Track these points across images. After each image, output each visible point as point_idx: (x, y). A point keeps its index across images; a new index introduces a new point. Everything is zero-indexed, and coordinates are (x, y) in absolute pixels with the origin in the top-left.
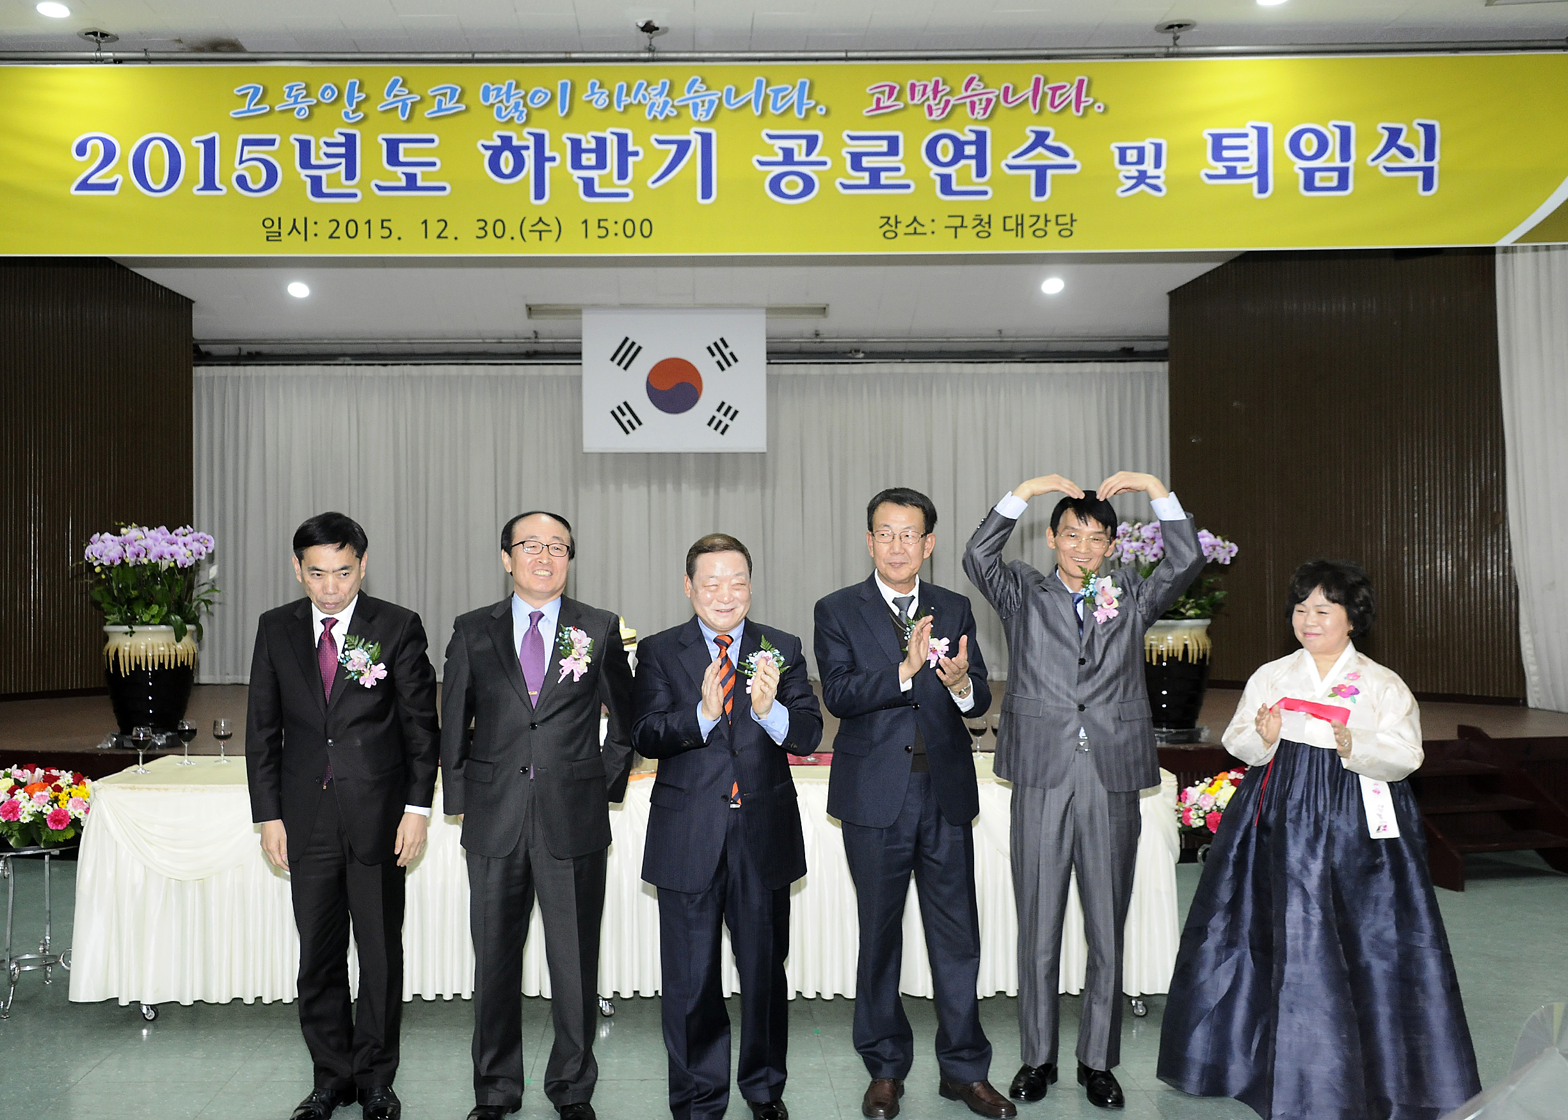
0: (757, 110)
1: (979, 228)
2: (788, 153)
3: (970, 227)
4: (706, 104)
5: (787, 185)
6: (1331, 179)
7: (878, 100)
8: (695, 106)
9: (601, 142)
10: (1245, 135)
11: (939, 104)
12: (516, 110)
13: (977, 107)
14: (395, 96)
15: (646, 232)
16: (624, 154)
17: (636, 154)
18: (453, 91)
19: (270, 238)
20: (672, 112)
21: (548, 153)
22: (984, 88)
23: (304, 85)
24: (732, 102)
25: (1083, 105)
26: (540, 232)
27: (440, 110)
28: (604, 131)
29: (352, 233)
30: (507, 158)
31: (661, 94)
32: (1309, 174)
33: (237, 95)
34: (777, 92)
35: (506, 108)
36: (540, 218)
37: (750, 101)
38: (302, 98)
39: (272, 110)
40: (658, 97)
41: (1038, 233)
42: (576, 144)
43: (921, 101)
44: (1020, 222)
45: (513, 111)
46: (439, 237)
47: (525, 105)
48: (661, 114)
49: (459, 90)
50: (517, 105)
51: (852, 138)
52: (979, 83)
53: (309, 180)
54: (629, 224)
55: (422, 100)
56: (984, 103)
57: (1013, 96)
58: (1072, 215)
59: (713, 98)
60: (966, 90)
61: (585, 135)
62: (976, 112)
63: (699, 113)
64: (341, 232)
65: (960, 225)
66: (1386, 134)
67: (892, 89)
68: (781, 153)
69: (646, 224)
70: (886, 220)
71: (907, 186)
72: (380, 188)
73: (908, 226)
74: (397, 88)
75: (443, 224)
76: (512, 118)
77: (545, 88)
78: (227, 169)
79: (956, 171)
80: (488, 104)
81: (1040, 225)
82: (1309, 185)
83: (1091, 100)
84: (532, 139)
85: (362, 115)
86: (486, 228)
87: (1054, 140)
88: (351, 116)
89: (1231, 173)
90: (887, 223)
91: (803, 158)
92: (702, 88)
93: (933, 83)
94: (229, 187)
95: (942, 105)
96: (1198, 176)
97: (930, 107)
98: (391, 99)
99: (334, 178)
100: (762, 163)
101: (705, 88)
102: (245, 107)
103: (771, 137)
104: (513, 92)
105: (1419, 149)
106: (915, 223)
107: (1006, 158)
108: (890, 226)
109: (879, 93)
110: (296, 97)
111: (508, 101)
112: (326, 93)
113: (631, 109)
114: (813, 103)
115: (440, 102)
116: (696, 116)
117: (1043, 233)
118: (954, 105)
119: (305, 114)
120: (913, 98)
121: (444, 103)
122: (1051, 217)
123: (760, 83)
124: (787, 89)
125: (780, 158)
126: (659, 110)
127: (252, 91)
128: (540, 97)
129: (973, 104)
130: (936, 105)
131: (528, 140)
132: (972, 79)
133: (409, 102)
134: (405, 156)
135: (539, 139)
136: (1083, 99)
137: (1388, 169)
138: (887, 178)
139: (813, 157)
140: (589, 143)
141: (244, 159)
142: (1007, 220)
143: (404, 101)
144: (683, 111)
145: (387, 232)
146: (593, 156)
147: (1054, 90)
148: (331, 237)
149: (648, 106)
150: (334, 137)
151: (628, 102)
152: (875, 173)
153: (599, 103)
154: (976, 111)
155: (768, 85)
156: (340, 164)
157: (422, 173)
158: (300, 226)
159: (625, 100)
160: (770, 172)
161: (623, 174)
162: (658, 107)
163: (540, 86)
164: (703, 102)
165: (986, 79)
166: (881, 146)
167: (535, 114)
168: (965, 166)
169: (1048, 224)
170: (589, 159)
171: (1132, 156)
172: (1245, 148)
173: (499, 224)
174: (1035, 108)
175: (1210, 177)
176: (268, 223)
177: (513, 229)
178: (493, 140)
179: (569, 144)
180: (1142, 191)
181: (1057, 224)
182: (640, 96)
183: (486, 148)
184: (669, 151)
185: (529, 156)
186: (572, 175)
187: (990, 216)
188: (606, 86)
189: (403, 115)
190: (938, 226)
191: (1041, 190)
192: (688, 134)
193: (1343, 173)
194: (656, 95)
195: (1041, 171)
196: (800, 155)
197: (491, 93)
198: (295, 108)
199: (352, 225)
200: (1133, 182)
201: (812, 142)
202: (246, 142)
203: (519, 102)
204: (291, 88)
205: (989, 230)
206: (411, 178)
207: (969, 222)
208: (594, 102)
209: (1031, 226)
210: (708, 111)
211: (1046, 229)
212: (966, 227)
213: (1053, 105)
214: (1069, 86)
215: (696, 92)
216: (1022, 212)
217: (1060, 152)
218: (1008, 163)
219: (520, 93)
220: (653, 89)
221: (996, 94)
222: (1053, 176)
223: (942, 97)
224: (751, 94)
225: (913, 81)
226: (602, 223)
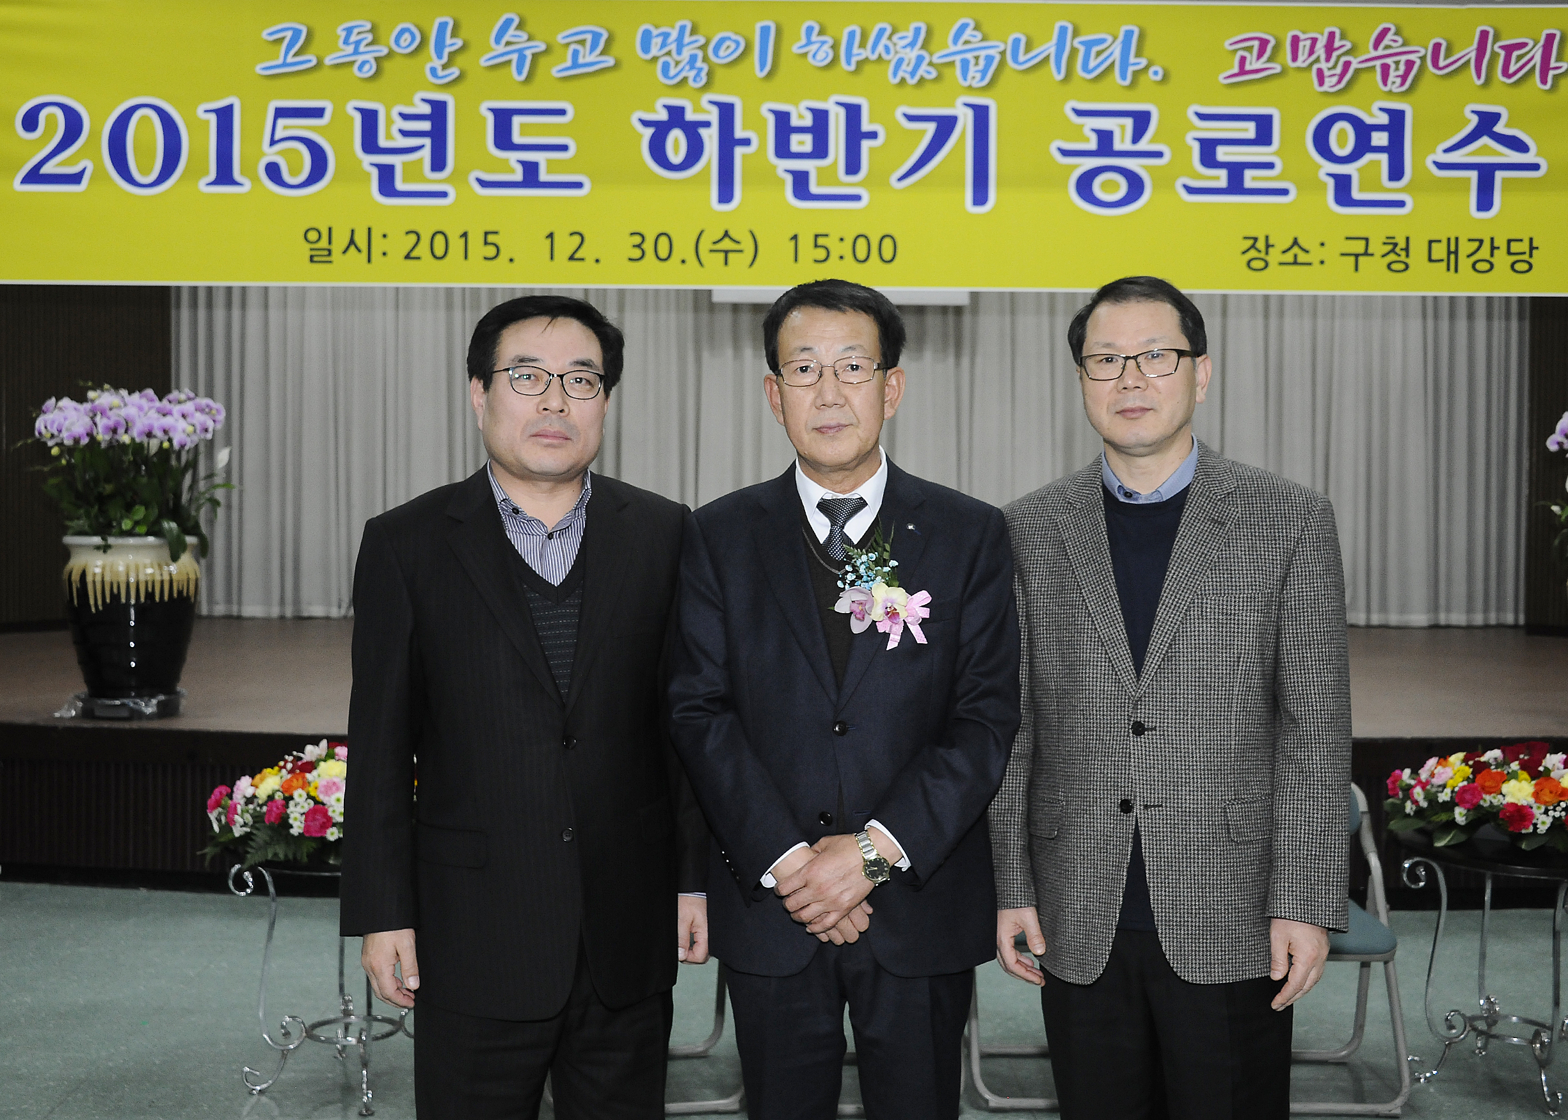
0: (1059, 71)
1: (1392, 257)
2: (1105, 138)
3: (1378, 255)
4: (982, 62)
5: (1103, 185)
7: (1243, 60)
8: (965, 64)
9: (821, 117)
11: (1334, 67)
12: (692, 67)
13: (1392, 73)
14: (508, 43)
15: (887, 256)
16: (855, 135)
17: (873, 135)
18: (596, 36)
19: (315, 259)
20: (929, 73)
21: (739, 133)
22: (1403, 45)
23: (368, 26)
24: (1022, 58)
25: (1551, 73)
26: (726, 252)
27: (575, 65)
28: (825, 100)
29: (439, 251)
30: (676, 140)
31: (912, 45)
33: (266, 41)
34: (1089, 45)
35: (677, 63)
36: (726, 232)
37: (1047, 58)
38: (368, 45)
39: (319, 64)
40: (908, 50)
41: (1479, 266)
42: (782, 119)
43: (1305, 65)
44: (1453, 248)
45: (687, 68)
46: (572, 258)
47: (705, 59)
48: (913, 76)
49: (605, 36)
50: (693, 59)
51: (1203, 117)
52: (1396, 38)
53: (375, 171)
54: (861, 243)
55: (547, 51)
56: (1402, 67)
57: (1446, 57)
58: (1531, 240)
59: (991, 52)
60: (1376, 47)
61: (796, 105)
62: (1389, 83)
63: (971, 74)
64: (423, 250)
65: (1362, 250)
67: (1264, 43)
68: (1094, 138)
69: (887, 243)
70: (1251, 242)
71: (1284, 192)
72: (484, 184)
73: (1284, 252)
74: (511, 31)
75: (577, 239)
76: (685, 79)
77: (736, 33)
78: (251, 152)
79: (1359, 170)
80: (649, 56)
81: (1483, 254)
83: (1564, 67)
84: (715, 110)
85: (458, 73)
86: (643, 246)
87: (1507, 125)
88: (440, 73)
90: (1253, 246)
91: (1128, 146)
92: (974, 36)
93: (1326, 36)
95: (1339, 70)
97: (1320, 73)
98: (501, 49)
99: (413, 168)
100: (1065, 153)
101: (980, 38)
102: (277, 58)
103: (1080, 113)
104: (687, 39)
106: (1296, 250)
107: (1434, 151)
108: (1257, 251)
109: (1244, 49)
110: (358, 43)
111: (679, 52)
112: (402, 39)
113: (868, 69)
114: (1143, 62)
115: (576, 53)
116: (965, 79)
117: (1486, 266)
118: (1357, 71)
119: (370, 70)
120: (1295, 58)
121: (581, 55)
122: (1501, 242)
123: (1063, 30)
124: (1105, 40)
125: (1092, 144)
126: (910, 69)
127: (289, 34)
128: (729, 47)
129: (1385, 69)
130: (1329, 69)
131: (708, 112)
132: (1385, 31)
133: (529, 54)
134: (522, 134)
135: (726, 112)
136: (1553, 64)
138: (1254, 179)
139: (1143, 145)
140: (801, 118)
141: (277, 137)
142: (1434, 245)
143: (520, 52)
144: (947, 71)
145: (491, 251)
146: (808, 138)
147: (1509, 49)
148: (408, 257)
149: (893, 62)
150: (413, 105)
151: (863, 56)
152: (1236, 171)
153: (818, 58)
154: (1391, 79)
155: (1076, 33)
156: (423, 146)
157: (548, 161)
158: (361, 240)
159: (859, 54)
160: (1076, 166)
161: (853, 166)
162: (908, 65)
163: (728, 32)
164: (977, 58)
165: (1407, 32)
166: (1246, 130)
167: (720, 74)
168: (1371, 162)
169: (1496, 251)
170: (801, 143)
173: (663, 241)
174: (1479, 77)
176: (313, 236)
177: (684, 248)
178: (655, 111)
179: (771, 120)
181: (1509, 253)
182: (880, 48)
183: (646, 123)
184: (924, 132)
185: (710, 138)
186: (776, 167)
187: (1408, 239)
188: (830, 31)
189: (520, 72)
190: (1331, 253)
191: (1485, 202)
192: (953, 105)
194: (905, 47)
195: (1487, 174)
196: (1122, 140)
197: (654, 40)
198: (354, 62)
199: (439, 239)
201: (1141, 121)
202: (281, 113)
203: (696, 55)
204: (349, 31)
205: (1407, 261)
206: (531, 170)
207: (1377, 247)
208: (810, 56)
209: (1469, 256)
210: (984, 72)
211: (1492, 260)
212: (1372, 255)
213: (1506, 73)
214: (1531, 44)
215: (966, 42)
216: (1457, 235)
217: (1518, 145)
218: (1437, 161)
219: (696, 41)
220: (901, 38)
221: (1420, 55)
222: (1504, 180)
223: (1339, 57)
224: (1049, 47)
225: (1296, 33)
226: (821, 241)
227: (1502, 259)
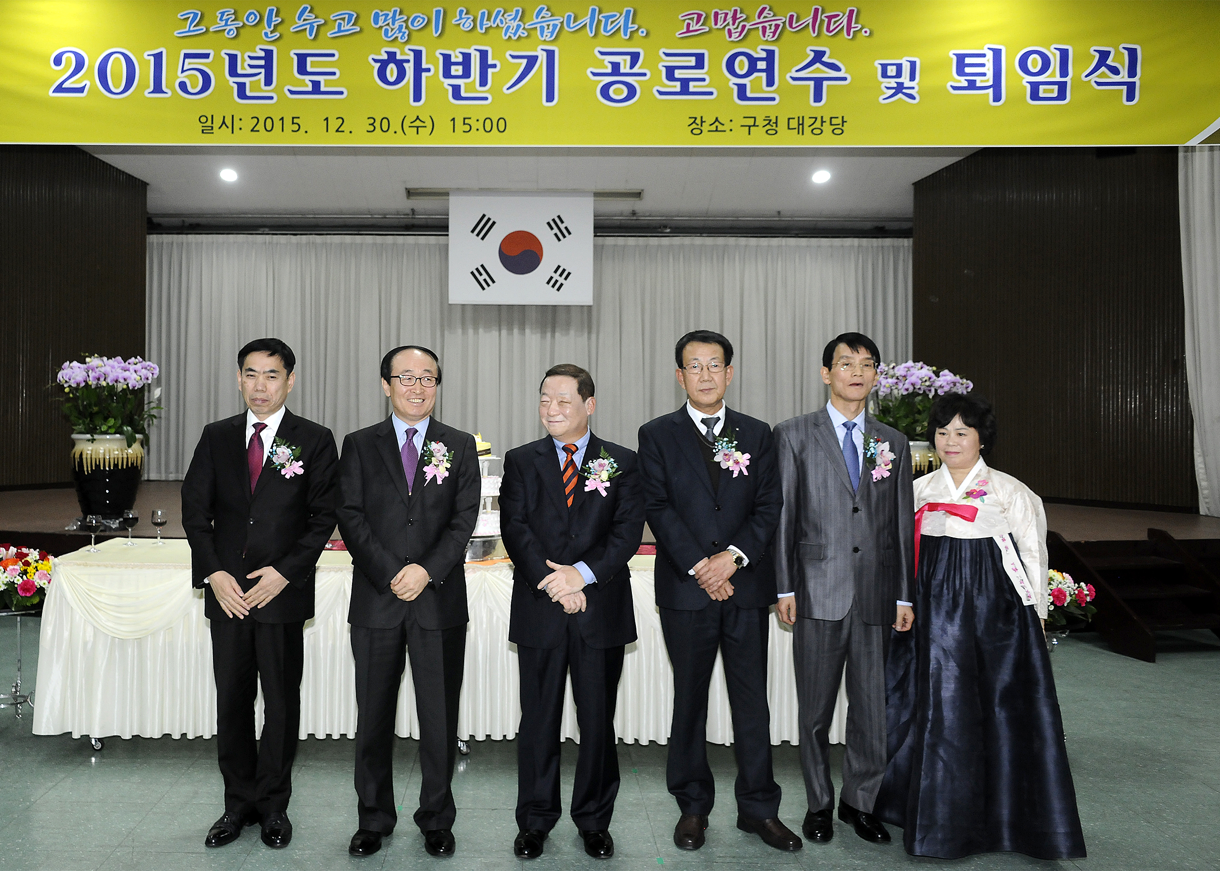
0: (591, 32)
1: (768, 127)
2: (616, 66)
3: (761, 126)
4: (551, 27)
5: (614, 91)
6: (1052, 91)
7: (689, 25)
8: (542, 28)
9: (467, 57)
10: (984, 55)
11: (737, 28)
12: (400, 32)
13: (768, 31)
14: (305, 20)
15: (501, 129)
16: (485, 66)
17: (494, 66)
18: (351, 16)
19: (205, 131)
20: (523, 33)
21: (424, 66)
22: (773, 16)
23: (233, 11)
24: (572, 25)
25: (852, 30)
26: (418, 127)
27: (339, 31)
28: (469, 48)
29: (269, 128)
30: (392, 69)
31: (515, 19)
32: (1035, 87)
33: (180, 19)
34: (607, 18)
35: (392, 30)
36: (418, 117)
37: (585, 25)
38: (232, 21)
39: (207, 31)
40: (513, 21)
41: (815, 131)
42: (447, 58)
43: (722, 27)
44: (801, 122)
45: (397, 32)
46: (337, 131)
47: (407, 27)
48: (515, 34)
49: (355, 16)
50: (401, 27)
51: (667, 55)
52: (769, 12)
53: (236, 86)
54: (488, 121)
55: (325, 23)
56: (773, 28)
57: (796, 22)
58: (843, 117)
59: (556, 22)
60: (759, 18)
61: (454, 51)
62: (766, 36)
63: (545, 34)
64: (260, 126)
65: (752, 124)
66: (1097, 55)
67: (700, 16)
68: (610, 66)
69: (502, 121)
70: (694, 119)
71: (711, 93)
72: (292, 92)
73: (711, 125)
74: (306, 14)
75: (341, 121)
76: (397, 38)
77: (423, 14)
78: (171, 77)
79: (751, 82)
80: (378, 26)
81: (817, 125)
82: (1035, 96)
83: (860, 26)
84: (412, 54)
85: (278, 35)
86: (375, 124)
87: (829, 57)
88: (270, 36)
89: (972, 85)
90: (694, 122)
91: (627, 70)
92: (547, 14)
93: (732, 12)
94: (174, 91)
95: (739, 29)
96: (946, 86)
97: (729, 30)
98: (301, 23)
99: (255, 84)
100: (594, 74)
101: (550, 15)
102: (186, 28)
103: (602, 53)
104: (397, 17)
105: (1123, 67)
106: (717, 123)
107: (790, 72)
108: (696, 124)
109: (689, 19)
110: (227, 20)
111: (393, 24)
112: (250, 18)
113: (491, 31)
114: (636, 27)
115: (340, 24)
116: (542, 37)
117: (819, 131)
118: (749, 30)
119: (233, 34)
120: (716, 24)
121: (342, 26)
122: (826, 119)
123: (594, 10)
124: (616, 15)
125: (609, 70)
126: (513, 31)
127: (192, 15)
128: (419, 21)
129: (764, 28)
130: (734, 29)
131: (409, 55)
132: (764, 9)
133: (315, 25)
134: (311, 67)
135: (418, 54)
136: (853, 25)
137: (1099, 84)
138: (694, 87)
139: (636, 70)
140: (457, 57)
141: (185, 69)
142: (791, 120)
143: (311, 24)
144: (532, 32)
145: (296, 127)
146: (460, 68)
147: (830, 18)
148: (252, 130)
149: (504, 29)
150: (256, 52)
151: (489, 25)
152: (685, 82)
153: (466, 26)
154: (767, 34)
155: (600, 12)
156: (261, 73)
157: (325, 80)
158: (228, 122)
159: (487, 24)
161: (483, 82)
162: (512, 29)
163: (419, 12)
164: (548, 25)
165: (775, 9)
166: (691, 61)
167: (415, 35)
168: (757, 77)
169: (824, 124)
170: (457, 70)
171: (892, 71)
172: (983, 65)
173: (385, 121)
174: (814, 33)
175: (955, 88)
176: (203, 119)
177: (396, 125)
178: (381, 55)
179: (441, 58)
180: (900, 99)
181: (831, 124)
182: (498, 21)
183: (376, 61)
184: (521, 64)
185: (409, 68)
186: (443, 83)
187: (777, 117)
188: (472, 12)
189: (311, 35)
190: (735, 125)
191: (818, 97)
192: (536, 51)
193: (1062, 86)
194: (510, 20)
195: (819, 83)
196: (625, 68)
197: (380, 18)
198: (225, 30)
199: (269, 121)
200: (894, 91)
201: (635, 57)
202: (187, 56)
203: (402, 25)
204: (223, 14)
205: (776, 129)
206: (316, 85)
207: (760, 122)
208: (461, 25)
209: (810, 126)
210: (552, 33)
211: (822, 128)
212: (758, 126)
213: (828, 30)
214: (841, 15)
215: (543, 17)
216: (803, 115)
217: (834, 67)
218: (793, 76)
219: (403, 18)
220: (508, 16)
221: (783, 21)
222: (828, 86)
223: (739, 23)
224: (587, 19)
225: (716, 10)
226: (467, 121)
227: (827, 128)
